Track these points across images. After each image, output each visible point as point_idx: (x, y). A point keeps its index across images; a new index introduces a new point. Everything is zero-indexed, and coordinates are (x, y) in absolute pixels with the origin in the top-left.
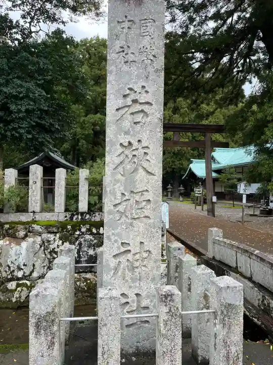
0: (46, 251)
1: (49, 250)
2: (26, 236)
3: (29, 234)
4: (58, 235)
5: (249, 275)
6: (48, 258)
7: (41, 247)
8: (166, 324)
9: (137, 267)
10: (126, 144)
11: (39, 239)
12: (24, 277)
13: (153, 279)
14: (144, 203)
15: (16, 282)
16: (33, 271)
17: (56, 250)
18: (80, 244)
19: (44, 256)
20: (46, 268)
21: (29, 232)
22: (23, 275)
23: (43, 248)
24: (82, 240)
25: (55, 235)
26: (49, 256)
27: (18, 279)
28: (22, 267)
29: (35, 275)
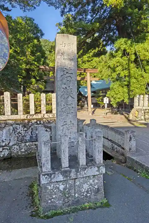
0: (15, 133)
1: (17, 133)
2: (5, 126)
3: (6, 125)
4: (21, 125)
5: (107, 137)
6: (17, 136)
7: (13, 131)
8: (81, 143)
9: (69, 129)
10: (65, 88)
11: (11, 128)
12: (6, 145)
13: (74, 133)
14: (71, 108)
15: (2, 148)
16: (10, 142)
17: (20, 132)
18: (32, 129)
19: (15, 135)
20: (16, 141)
21: (6, 124)
22: (5, 144)
23: (14, 132)
24: (33, 127)
25: (20, 125)
26: (17, 135)
27: (3, 146)
28: (4, 141)
29: (11, 144)
